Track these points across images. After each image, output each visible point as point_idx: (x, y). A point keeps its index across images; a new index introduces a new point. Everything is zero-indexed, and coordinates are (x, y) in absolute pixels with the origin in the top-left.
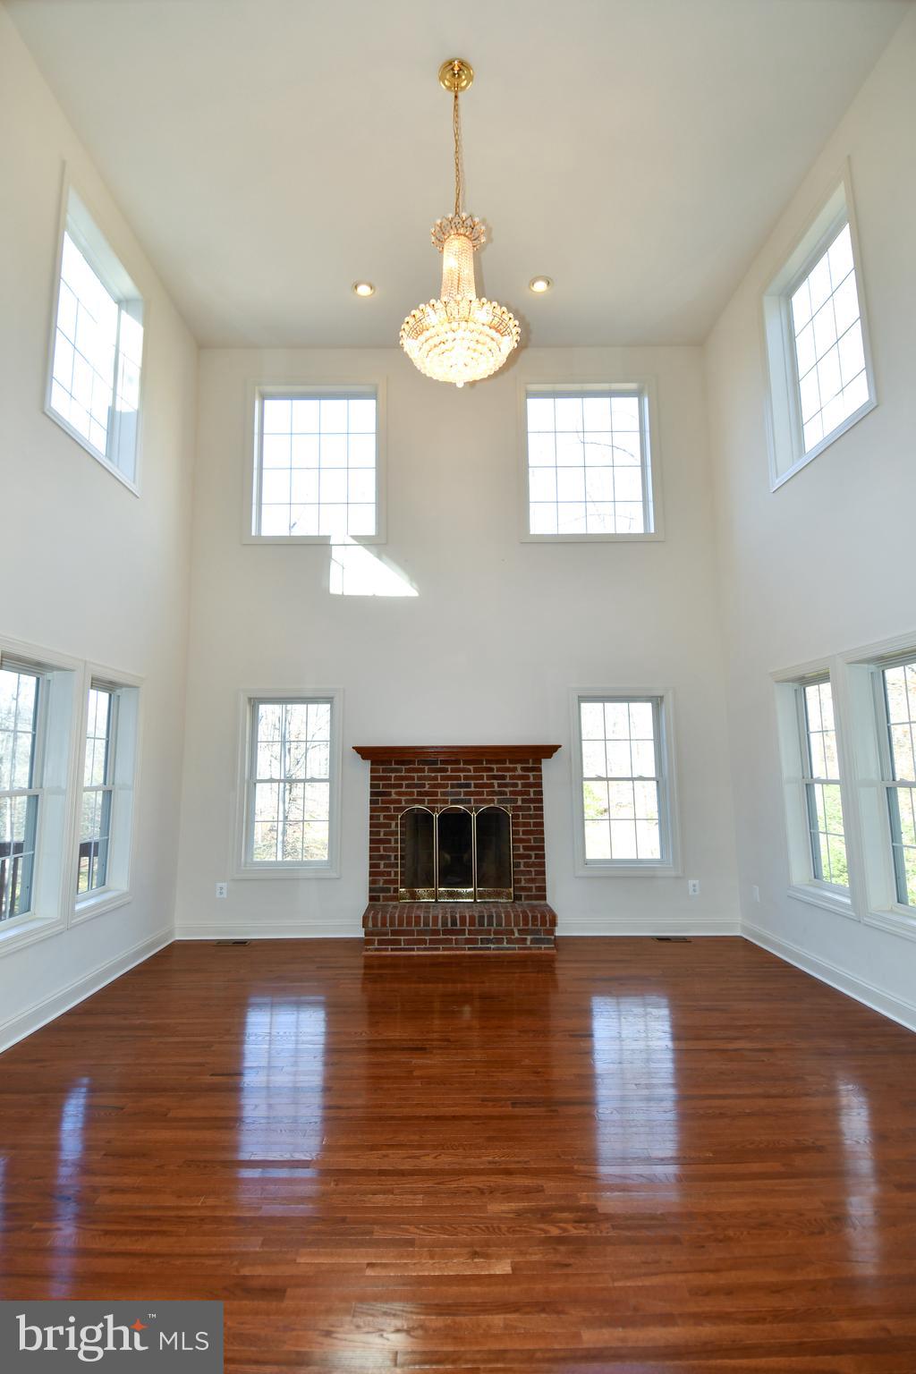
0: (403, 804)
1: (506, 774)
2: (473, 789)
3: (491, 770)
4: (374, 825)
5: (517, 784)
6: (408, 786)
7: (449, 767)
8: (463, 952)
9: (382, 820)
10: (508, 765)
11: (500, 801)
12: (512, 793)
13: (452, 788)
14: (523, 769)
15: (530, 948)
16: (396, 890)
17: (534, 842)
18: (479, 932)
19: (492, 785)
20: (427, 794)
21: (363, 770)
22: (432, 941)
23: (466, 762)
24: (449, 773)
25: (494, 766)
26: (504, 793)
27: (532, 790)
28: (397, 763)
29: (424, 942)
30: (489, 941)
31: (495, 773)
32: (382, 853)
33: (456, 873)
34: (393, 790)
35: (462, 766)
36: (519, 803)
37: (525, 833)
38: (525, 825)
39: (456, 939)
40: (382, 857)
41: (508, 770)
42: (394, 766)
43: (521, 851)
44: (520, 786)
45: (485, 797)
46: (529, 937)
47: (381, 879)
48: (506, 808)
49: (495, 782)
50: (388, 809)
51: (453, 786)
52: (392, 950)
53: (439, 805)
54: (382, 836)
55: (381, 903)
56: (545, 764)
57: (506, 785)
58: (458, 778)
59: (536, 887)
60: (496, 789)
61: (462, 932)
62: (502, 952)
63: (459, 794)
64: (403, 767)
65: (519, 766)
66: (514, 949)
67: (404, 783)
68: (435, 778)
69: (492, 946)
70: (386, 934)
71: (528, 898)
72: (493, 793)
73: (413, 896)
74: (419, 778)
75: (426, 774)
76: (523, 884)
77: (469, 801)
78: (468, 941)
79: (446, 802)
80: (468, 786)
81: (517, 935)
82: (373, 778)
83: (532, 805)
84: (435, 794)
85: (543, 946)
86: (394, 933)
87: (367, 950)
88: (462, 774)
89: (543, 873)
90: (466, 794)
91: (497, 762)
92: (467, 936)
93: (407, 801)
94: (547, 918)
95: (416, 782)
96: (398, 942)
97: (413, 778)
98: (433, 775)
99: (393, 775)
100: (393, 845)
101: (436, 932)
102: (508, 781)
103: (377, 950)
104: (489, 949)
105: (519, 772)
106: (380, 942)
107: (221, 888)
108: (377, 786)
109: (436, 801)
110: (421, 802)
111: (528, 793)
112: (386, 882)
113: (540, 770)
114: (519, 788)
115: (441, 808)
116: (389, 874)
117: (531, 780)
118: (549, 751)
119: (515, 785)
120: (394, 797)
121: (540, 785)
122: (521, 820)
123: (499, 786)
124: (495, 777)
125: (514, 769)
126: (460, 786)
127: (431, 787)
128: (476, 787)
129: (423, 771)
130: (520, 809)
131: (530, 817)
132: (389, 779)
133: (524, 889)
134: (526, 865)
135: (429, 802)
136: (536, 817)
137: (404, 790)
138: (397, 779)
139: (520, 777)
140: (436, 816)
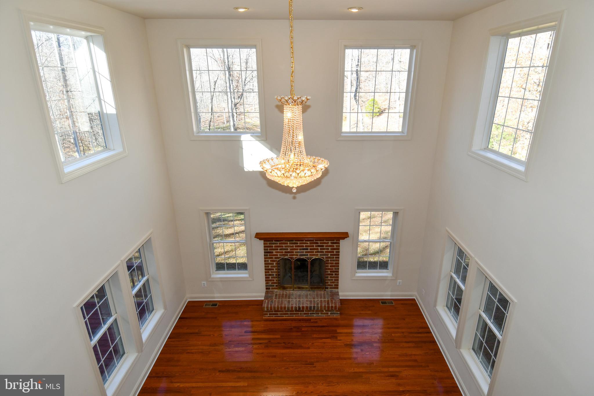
0: (279, 256)
1: (324, 245)
2: (309, 250)
3: (318, 243)
4: (266, 264)
7: (299, 242)
8: (303, 317)
9: (270, 262)
10: (325, 241)
11: (321, 255)
12: (326, 252)
13: (300, 250)
15: (330, 316)
16: (276, 286)
17: (335, 270)
18: (310, 311)
19: (318, 249)
20: (289, 252)
21: (260, 245)
22: (290, 314)
23: (306, 240)
24: (299, 245)
25: (319, 242)
26: (323, 252)
27: (335, 251)
29: (288, 314)
30: (313, 314)
31: (319, 245)
32: (270, 273)
34: (274, 251)
35: (304, 242)
36: (329, 256)
37: (331, 266)
38: (331, 263)
39: (300, 313)
40: (270, 275)
41: (325, 243)
42: (274, 242)
43: (329, 273)
44: (330, 249)
45: (314, 253)
46: (330, 312)
48: (323, 258)
49: (319, 248)
50: (272, 258)
51: (300, 249)
52: (275, 316)
53: (294, 257)
54: (270, 268)
55: (271, 290)
56: (342, 242)
57: (324, 249)
58: (303, 246)
59: (335, 285)
60: (319, 250)
61: (303, 311)
62: (318, 317)
63: (303, 252)
64: (278, 242)
65: (330, 242)
66: (323, 316)
67: (279, 248)
68: (293, 246)
69: (315, 315)
71: (331, 288)
72: (318, 252)
73: (284, 288)
74: (285, 247)
75: (288, 245)
76: (329, 283)
77: (307, 256)
78: (305, 314)
79: (297, 255)
80: (307, 249)
81: (325, 312)
82: (265, 247)
83: (335, 257)
84: (293, 252)
85: (335, 315)
86: (275, 311)
87: (265, 317)
88: (304, 245)
89: (338, 280)
90: (306, 252)
92: (305, 312)
93: (280, 255)
94: (337, 307)
95: (284, 248)
96: (277, 314)
97: (283, 246)
98: (291, 245)
99: (274, 245)
100: (275, 271)
101: (292, 311)
102: (325, 247)
103: (269, 317)
104: (314, 316)
105: (330, 244)
106: (270, 314)
107: (204, 284)
108: (267, 255)
109: (293, 255)
110: (287, 255)
111: (333, 252)
112: (272, 283)
113: (339, 243)
114: (330, 250)
115: (295, 258)
116: (273, 280)
117: (335, 247)
118: (344, 236)
119: (328, 249)
120: (274, 253)
121: (339, 249)
122: (329, 262)
123: (321, 249)
124: (319, 246)
125: (328, 243)
126: (303, 249)
127: (291, 249)
128: (310, 249)
129: (287, 244)
130: (330, 258)
131: (334, 261)
132: (272, 247)
133: (330, 285)
134: (331, 277)
135: (290, 255)
136: (336, 261)
137: (279, 251)
138: (275, 247)
139: (330, 246)
140: (293, 261)
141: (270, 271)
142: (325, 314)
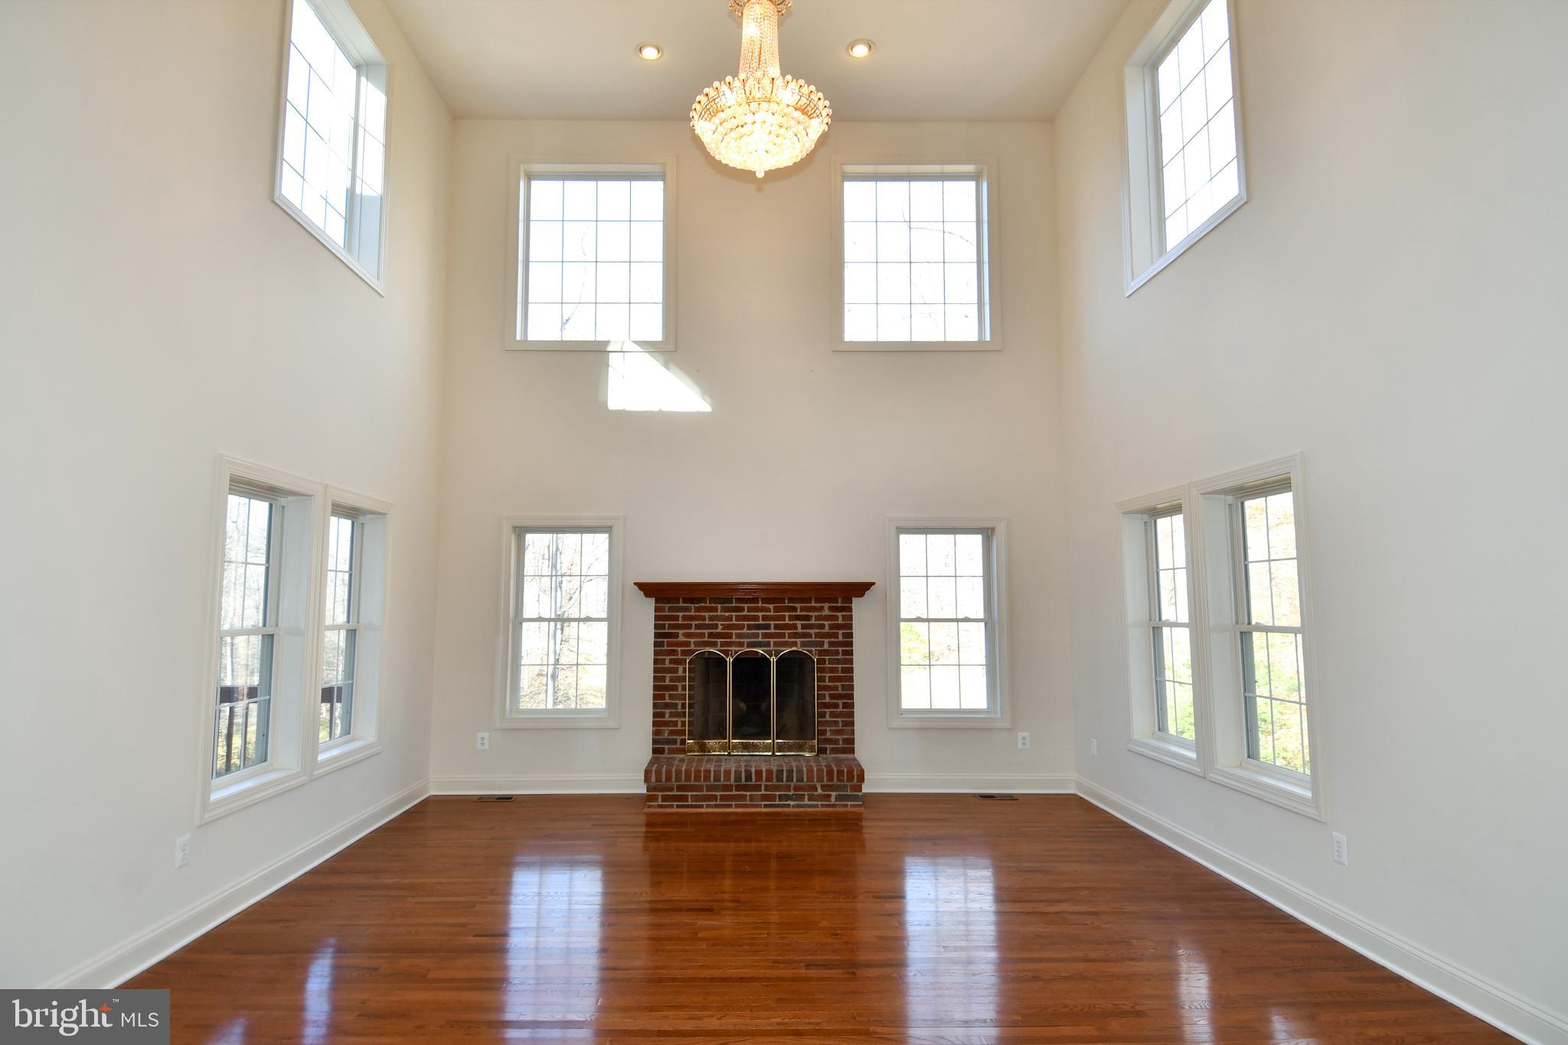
0: (692, 647)
1: (810, 614)
2: (772, 631)
3: (794, 609)
4: (659, 670)
5: (824, 625)
6: (698, 627)
7: (746, 606)
8: (758, 810)
9: (667, 665)
10: (813, 604)
11: (803, 644)
12: (818, 635)
13: (748, 629)
14: (829, 608)
15: (834, 806)
16: (683, 742)
17: (842, 690)
18: (777, 787)
19: (795, 627)
20: (719, 636)
21: (647, 608)
22: (723, 798)
23: (765, 601)
24: (745, 613)
25: (798, 605)
26: (809, 635)
27: (840, 632)
28: (686, 601)
29: (715, 798)
30: (788, 798)
31: (799, 613)
32: (667, 700)
33: (752, 724)
34: (681, 632)
35: (760, 605)
36: (826, 647)
37: (831, 679)
38: (832, 670)
39: (751, 796)
40: (667, 706)
41: (814, 609)
42: (681, 605)
43: (827, 700)
44: (827, 627)
45: (787, 639)
46: (834, 794)
47: (667, 730)
48: (811, 652)
49: (799, 623)
50: (674, 652)
51: (749, 626)
52: (678, 806)
53: (733, 648)
54: (667, 682)
55: (666, 755)
56: (857, 604)
57: (811, 627)
58: (756, 618)
59: (844, 740)
60: (800, 630)
61: (758, 788)
62: (802, 810)
63: (757, 635)
64: (692, 606)
65: (826, 605)
66: (817, 806)
67: (694, 623)
68: (730, 618)
69: (792, 803)
70: (672, 789)
71: (834, 751)
72: (796, 635)
73: (703, 748)
74: (711, 618)
75: (719, 613)
76: (828, 735)
77: (768, 644)
78: (764, 798)
79: (741, 645)
80: (767, 627)
81: (820, 791)
82: (657, 618)
83: (840, 649)
84: (730, 636)
85: (849, 803)
86: (680, 788)
87: (649, 807)
88: (760, 614)
89: (852, 724)
90: (765, 636)
91: (802, 600)
92: (763, 792)
93: (697, 644)
94: (855, 773)
95: (707, 622)
96: (684, 798)
97: (704, 618)
98: (727, 614)
99: (681, 614)
100: (680, 691)
101: (727, 787)
102: (813, 622)
103: (661, 806)
104: (788, 806)
105: (826, 612)
106: (665, 798)
107: (483, 739)
108: (663, 627)
109: (730, 644)
110: (714, 645)
111: (836, 635)
112: (672, 733)
113: (850, 609)
114: (826, 630)
115: (736, 652)
116: (675, 724)
117: (840, 621)
118: (861, 589)
119: (822, 626)
120: (681, 638)
121: (850, 627)
122: (827, 665)
123: (804, 627)
124: (798, 618)
125: (821, 609)
126: (758, 627)
127: (725, 627)
128: (776, 627)
129: (715, 610)
130: (827, 653)
131: (838, 662)
132: (676, 619)
133: (832, 742)
134: (832, 715)
135: (723, 645)
136: (845, 662)
137: (693, 630)
138: (685, 618)
139: (828, 618)
140: (730, 660)
141: (667, 694)
142: (820, 798)
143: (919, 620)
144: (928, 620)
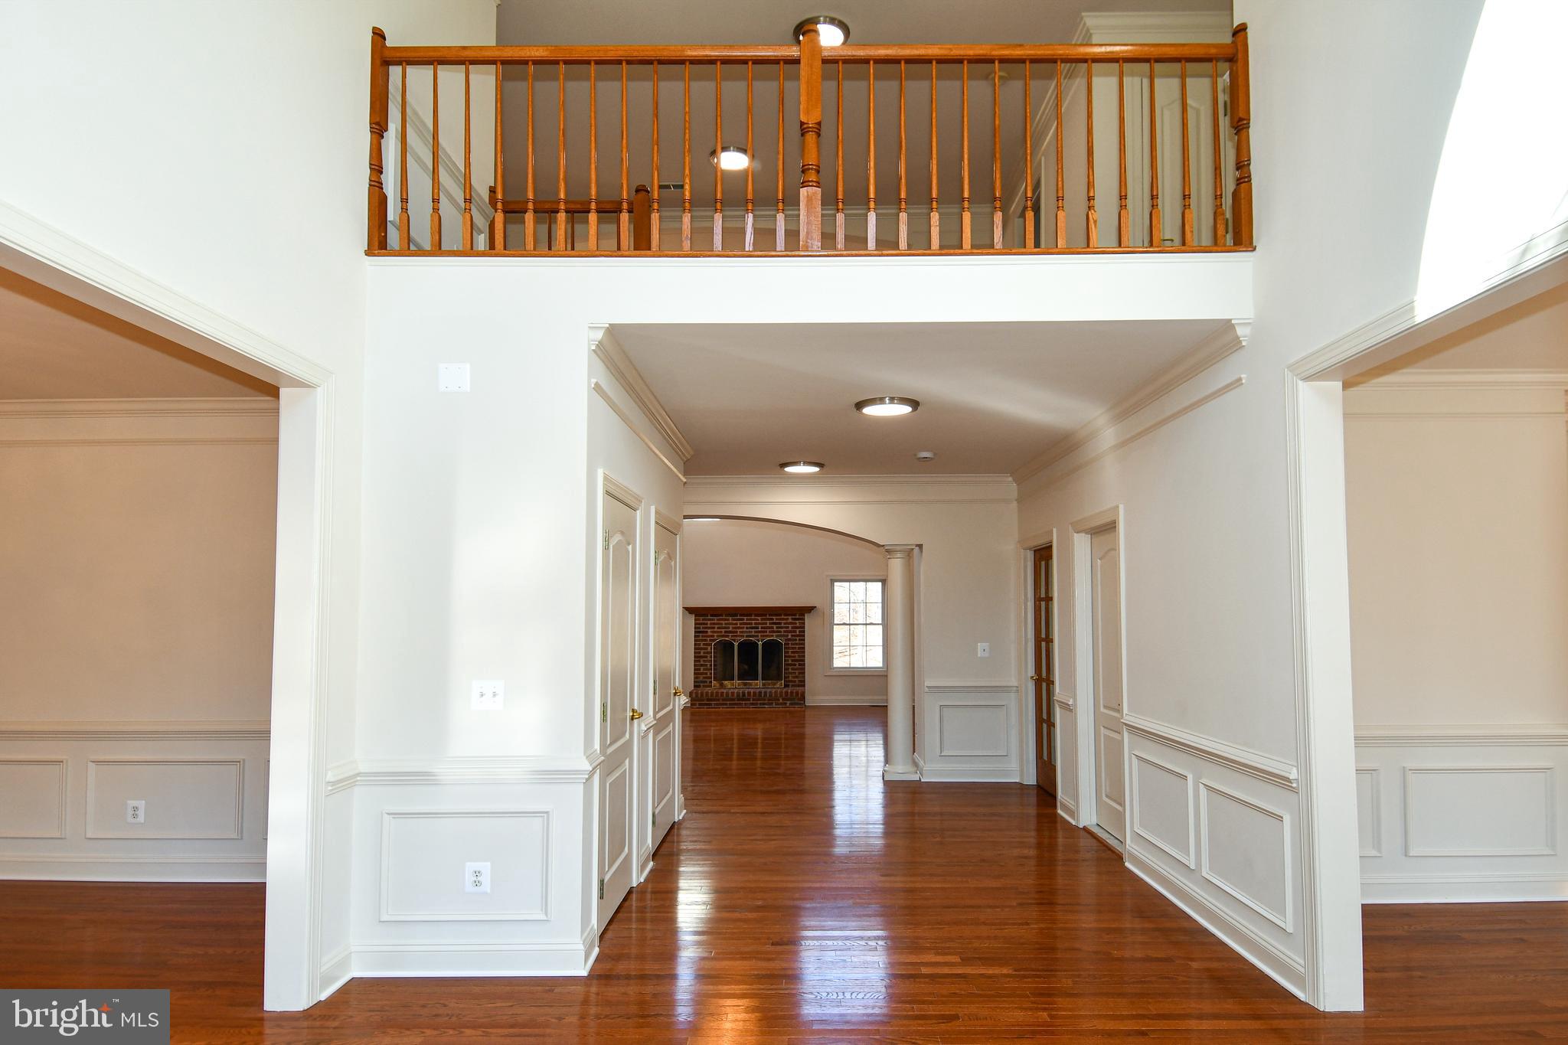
0: (715, 638)
1: (781, 621)
2: (760, 629)
3: (772, 619)
4: (697, 649)
6: (718, 628)
7: (745, 617)
9: (702, 646)
10: (783, 616)
11: (777, 636)
12: (785, 632)
13: (747, 629)
14: (792, 619)
15: (790, 707)
16: (711, 682)
17: (798, 657)
18: (759, 700)
19: (772, 628)
20: (730, 632)
21: (689, 619)
22: (730, 704)
23: (756, 615)
24: (745, 621)
25: (774, 617)
26: (780, 632)
27: (798, 630)
28: (712, 615)
29: (726, 704)
30: (764, 704)
31: (775, 621)
32: (702, 663)
33: (749, 674)
34: (709, 630)
35: (753, 617)
36: (790, 637)
37: (792, 652)
38: (793, 648)
39: (745, 703)
40: (702, 665)
41: (783, 619)
42: (709, 617)
43: (790, 662)
44: (790, 628)
45: (768, 633)
46: (788, 702)
47: (701, 677)
48: (781, 639)
49: (775, 626)
50: (706, 640)
51: (747, 627)
52: (706, 708)
53: (738, 638)
54: (702, 654)
55: (701, 686)
56: (808, 619)
57: (782, 628)
58: (751, 623)
59: (799, 680)
60: (775, 629)
61: (749, 700)
62: (773, 709)
63: (751, 632)
65: (790, 617)
67: (716, 626)
68: (736, 624)
69: (766, 706)
70: (703, 701)
71: (793, 684)
72: (774, 632)
73: (722, 685)
74: (726, 624)
75: (730, 621)
76: (790, 678)
77: (757, 636)
78: (752, 704)
79: (743, 636)
80: (758, 628)
81: (781, 701)
82: (695, 624)
83: (798, 638)
84: (736, 632)
85: (798, 709)
86: (708, 700)
88: (753, 621)
89: (804, 673)
90: (756, 632)
91: (776, 615)
93: (718, 636)
94: (802, 696)
95: (724, 625)
96: (710, 704)
97: (722, 624)
98: (735, 621)
99: (709, 622)
100: (709, 658)
101: (733, 700)
102: (783, 625)
103: (697, 708)
104: (764, 708)
105: (790, 621)
106: (700, 704)
108: (699, 628)
109: (736, 636)
110: (728, 636)
111: (795, 632)
112: (704, 678)
113: (803, 619)
115: (740, 640)
116: (706, 674)
117: (798, 625)
118: (810, 609)
119: (788, 627)
120: (710, 634)
121: (803, 627)
122: (790, 646)
123: (777, 627)
124: (774, 623)
125: (788, 619)
126: (752, 628)
127: (733, 628)
128: (762, 628)
129: (728, 620)
130: (790, 640)
131: (796, 644)
132: (707, 624)
133: (792, 681)
134: (792, 669)
135: (732, 636)
136: (800, 644)
137: (716, 629)
138: (711, 624)
139: (791, 623)
140: (736, 644)
141: (702, 660)
142: (781, 704)
143: (844, 624)
144: (850, 624)
